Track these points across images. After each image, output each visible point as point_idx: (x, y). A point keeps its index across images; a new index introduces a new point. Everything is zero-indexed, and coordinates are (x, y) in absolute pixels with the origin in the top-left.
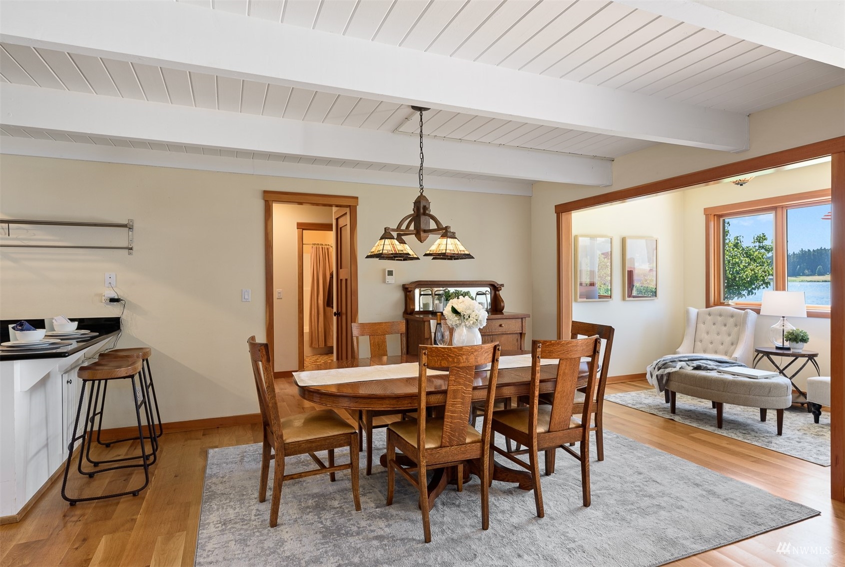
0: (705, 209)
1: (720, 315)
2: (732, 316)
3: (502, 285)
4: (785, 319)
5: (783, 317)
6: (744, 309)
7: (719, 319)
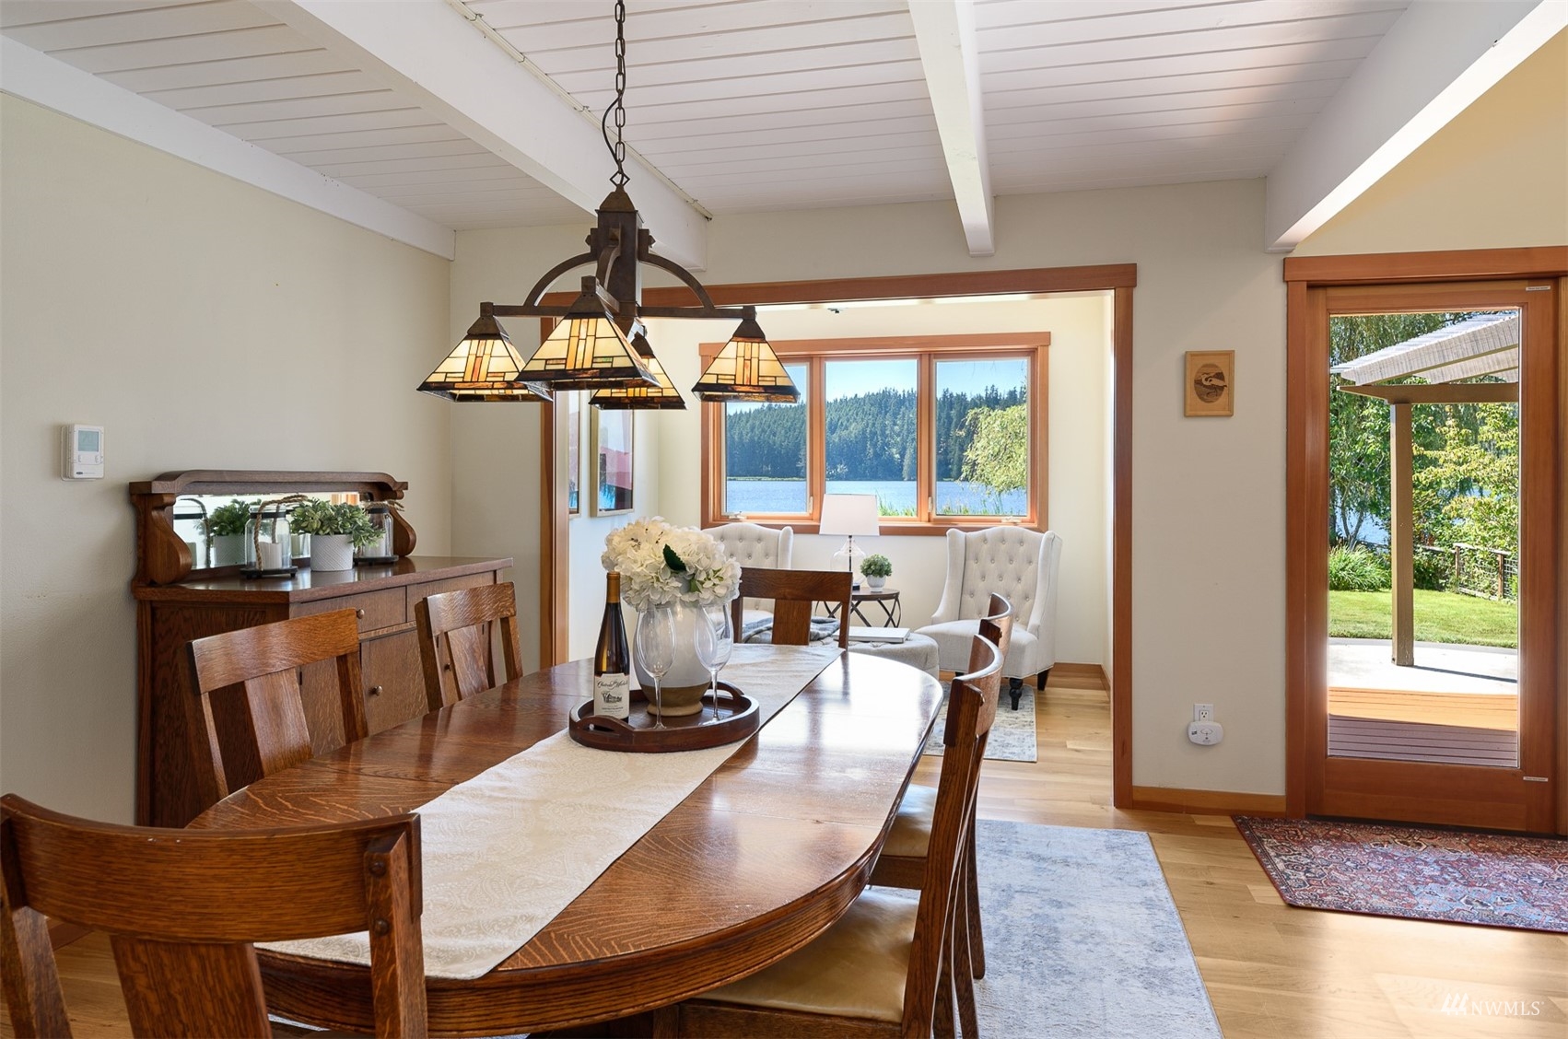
0: (702, 346)
1: (741, 539)
2: (759, 539)
3: (405, 486)
4: (853, 539)
5: (850, 537)
6: (780, 527)
7: (740, 545)
